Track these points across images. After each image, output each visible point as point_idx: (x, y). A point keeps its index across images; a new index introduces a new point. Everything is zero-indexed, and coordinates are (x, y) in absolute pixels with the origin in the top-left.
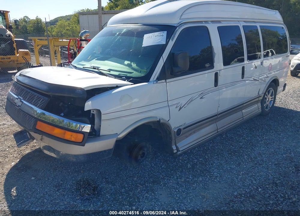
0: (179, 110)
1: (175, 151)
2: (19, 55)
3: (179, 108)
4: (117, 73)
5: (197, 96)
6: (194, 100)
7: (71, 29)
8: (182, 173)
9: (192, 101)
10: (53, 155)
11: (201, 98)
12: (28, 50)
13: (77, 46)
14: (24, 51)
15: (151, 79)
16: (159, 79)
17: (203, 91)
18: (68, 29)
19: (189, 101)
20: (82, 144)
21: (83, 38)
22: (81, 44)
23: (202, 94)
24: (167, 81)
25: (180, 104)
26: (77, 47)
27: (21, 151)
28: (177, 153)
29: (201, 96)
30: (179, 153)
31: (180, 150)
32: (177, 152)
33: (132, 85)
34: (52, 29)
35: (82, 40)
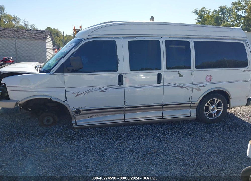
0: (76, 96)
1: (73, 125)
3: (76, 94)
5: (97, 89)
6: (93, 91)
9: (90, 91)
11: (102, 91)
16: (57, 72)
17: (104, 87)
19: (87, 91)
23: (102, 88)
24: (65, 74)
25: (77, 92)
30: (76, 126)
31: (78, 125)
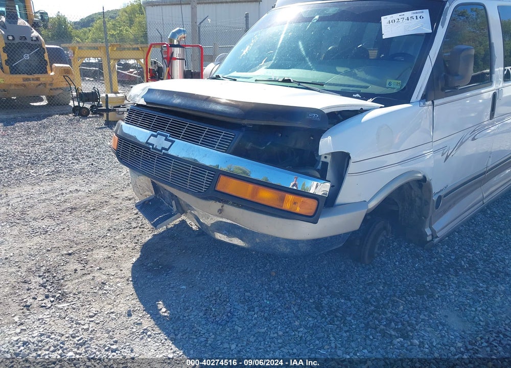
0: (446, 160)
1: (429, 238)
2: (55, 72)
3: (445, 156)
4: (339, 89)
5: (468, 136)
6: (465, 142)
7: (118, 34)
8: (458, 277)
9: (462, 143)
10: (237, 241)
11: (474, 139)
12: (68, 66)
13: (164, 56)
14: (62, 67)
15: (414, 98)
16: (425, 98)
17: (475, 127)
18: (113, 34)
19: (459, 144)
20: (313, 218)
21: (175, 42)
22: (172, 54)
23: (474, 131)
24: (436, 102)
25: (447, 148)
26: (165, 58)
27: (135, 237)
28: (432, 240)
29: (473, 136)
30: (436, 240)
31: (438, 235)
32: (433, 238)
33: (381, 107)
34: (85, 33)
35: (173, 46)
